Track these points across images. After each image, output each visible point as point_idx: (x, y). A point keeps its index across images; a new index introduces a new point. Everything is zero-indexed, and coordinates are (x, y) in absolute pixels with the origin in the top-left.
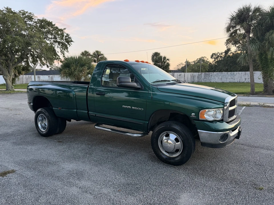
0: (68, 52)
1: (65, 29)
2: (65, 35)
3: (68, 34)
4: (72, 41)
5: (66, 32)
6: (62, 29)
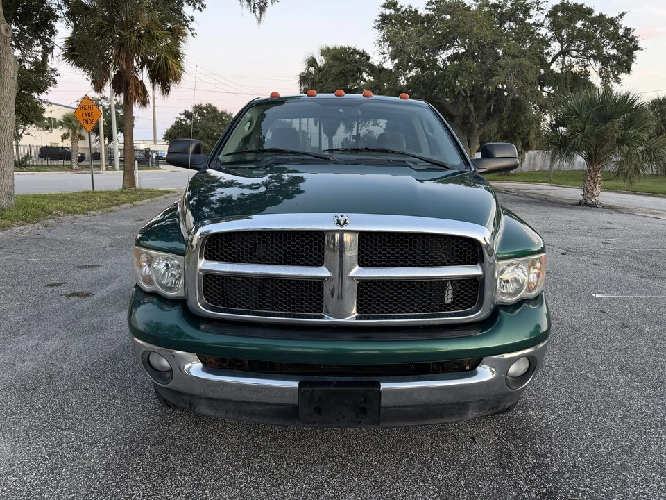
0: (618, 81)
1: (622, 15)
2: (621, 32)
3: (630, 29)
4: (637, 48)
5: (623, 23)
6: (614, 17)
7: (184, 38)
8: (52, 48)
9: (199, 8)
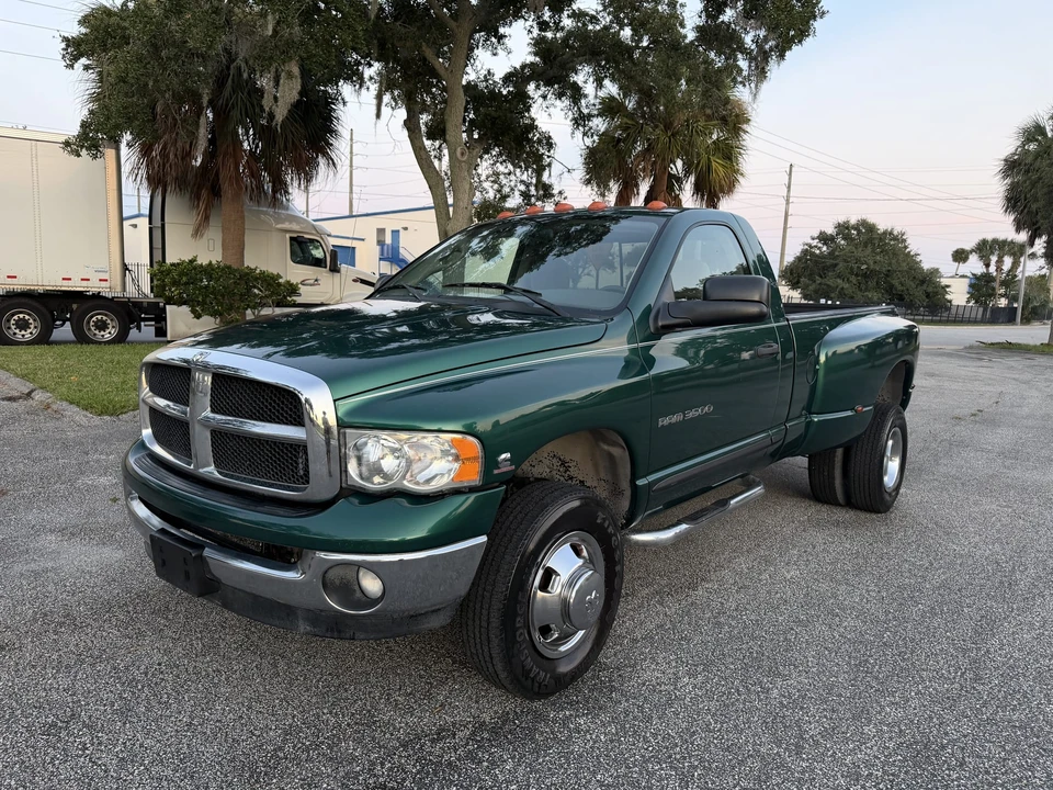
7: (745, 126)
8: (549, 165)
9: (741, 82)
